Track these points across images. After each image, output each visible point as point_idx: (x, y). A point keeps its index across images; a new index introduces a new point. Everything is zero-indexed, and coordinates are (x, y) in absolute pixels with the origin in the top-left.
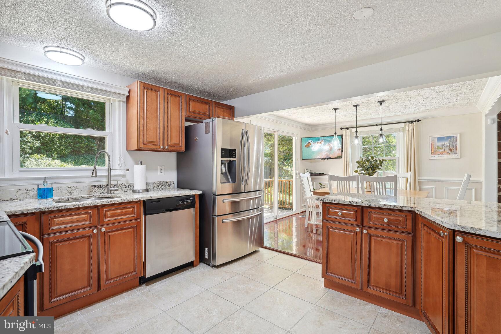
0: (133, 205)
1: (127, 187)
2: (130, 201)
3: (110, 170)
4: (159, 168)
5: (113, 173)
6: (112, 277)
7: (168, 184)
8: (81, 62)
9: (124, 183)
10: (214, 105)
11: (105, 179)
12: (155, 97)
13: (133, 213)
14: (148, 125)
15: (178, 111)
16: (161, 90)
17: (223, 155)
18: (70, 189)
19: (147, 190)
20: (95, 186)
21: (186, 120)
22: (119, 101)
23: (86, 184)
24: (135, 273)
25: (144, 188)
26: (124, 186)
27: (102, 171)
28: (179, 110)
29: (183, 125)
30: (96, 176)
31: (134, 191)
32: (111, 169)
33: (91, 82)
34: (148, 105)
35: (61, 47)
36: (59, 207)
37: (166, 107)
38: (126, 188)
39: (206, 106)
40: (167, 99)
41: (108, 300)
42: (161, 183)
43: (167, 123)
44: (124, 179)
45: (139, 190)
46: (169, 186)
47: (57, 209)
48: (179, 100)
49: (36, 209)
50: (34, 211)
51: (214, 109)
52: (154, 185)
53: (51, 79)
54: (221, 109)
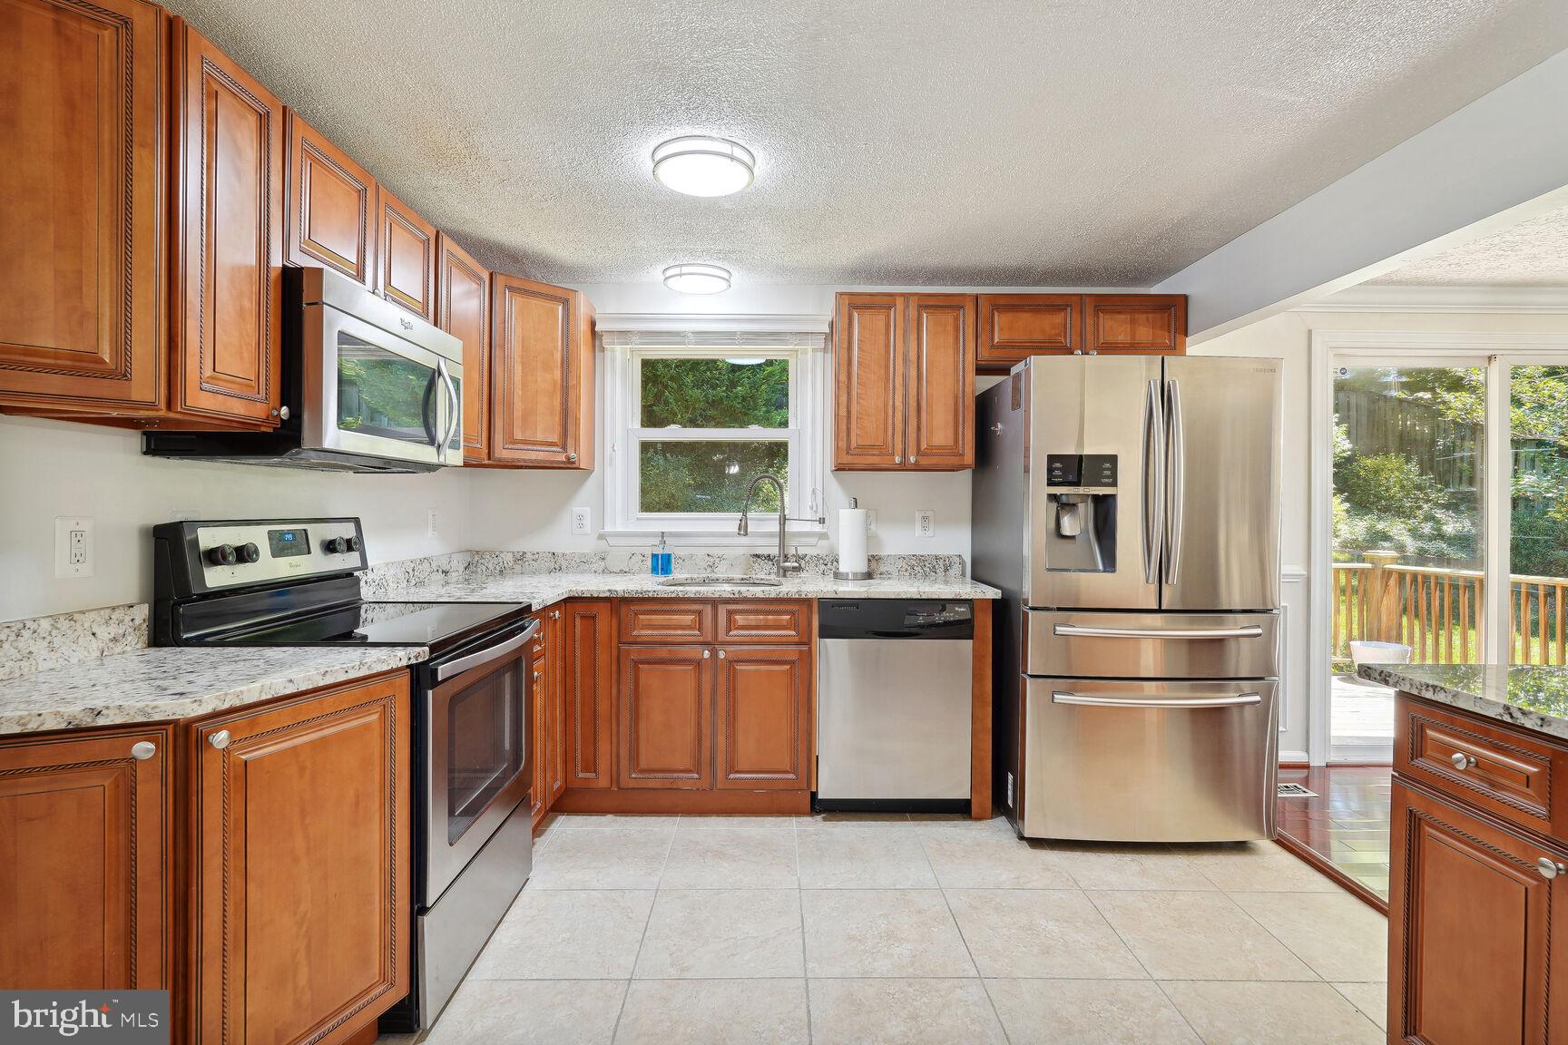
0: (795, 608)
1: (829, 564)
2: (781, 596)
3: (783, 520)
4: (918, 516)
5: (792, 527)
6: (741, 767)
7: (941, 563)
8: (724, 284)
9: (823, 553)
10: (1089, 310)
11: (776, 541)
12: (881, 324)
13: (793, 625)
14: (862, 401)
15: (951, 352)
16: (900, 302)
17: (1056, 477)
18: (712, 560)
19: (869, 575)
20: (757, 556)
21: (982, 370)
22: (814, 350)
23: (741, 551)
24: (791, 776)
25: (863, 568)
26: (821, 561)
27: (763, 523)
28: (957, 349)
29: (969, 390)
30: (746, 534)
31: (837, 575)
32: (785, 519)
33: (751, 321)
34: (863, 351)
35: (681, 266)
36: (645, 592)
37: (913, 345)
38: (826, 565)
39: (1058, 318)
40: (916, 322)
41: (735, 818)
42: (921, 560)
43: (915, 390)
44: (823, 543)
45: (847, 574)
46: (946, 570)
47: (641, 596)
48: (956, 319)
49: (610, 591)
50: (607, 594)
51: (1090, 321)
52: (901, 563)
53: (678, 334)
54: (1123, 316)
